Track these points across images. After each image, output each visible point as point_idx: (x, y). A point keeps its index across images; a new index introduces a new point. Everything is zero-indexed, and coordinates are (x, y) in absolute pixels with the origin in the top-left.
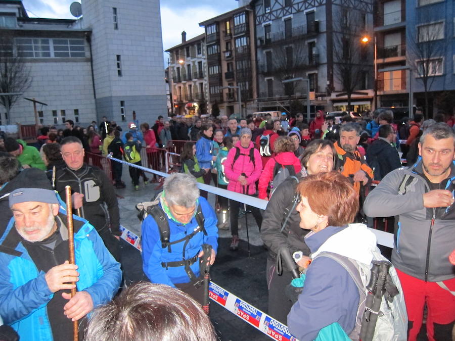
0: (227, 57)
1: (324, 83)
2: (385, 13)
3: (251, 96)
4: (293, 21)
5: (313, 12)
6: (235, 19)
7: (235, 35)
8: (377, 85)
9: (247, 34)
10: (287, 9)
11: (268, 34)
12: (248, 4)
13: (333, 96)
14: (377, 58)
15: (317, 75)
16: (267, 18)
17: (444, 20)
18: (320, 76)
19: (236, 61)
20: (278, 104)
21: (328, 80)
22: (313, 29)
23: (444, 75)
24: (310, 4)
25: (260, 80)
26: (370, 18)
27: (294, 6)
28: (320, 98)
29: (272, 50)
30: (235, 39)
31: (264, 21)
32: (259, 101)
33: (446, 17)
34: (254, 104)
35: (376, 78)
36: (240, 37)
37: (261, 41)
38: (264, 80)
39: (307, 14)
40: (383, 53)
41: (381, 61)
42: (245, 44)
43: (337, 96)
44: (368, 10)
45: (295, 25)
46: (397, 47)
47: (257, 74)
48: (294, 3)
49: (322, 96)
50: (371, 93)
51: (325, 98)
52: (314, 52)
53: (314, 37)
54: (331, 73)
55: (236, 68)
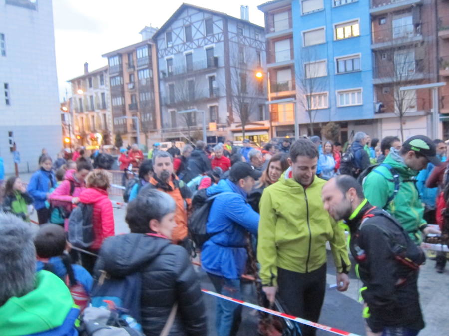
0: (131, 89)
1: (224, 115)
2: (276, 51)
3: (155, 127)
4: (193, 55)
5: (212, 49)
6: (138, 52)
7: (137, 67)
8: (273, 117)
9: (150, 67)
10: (188, 44)
11: (170, 67)
12: (151, 38)
13: (234, 127)
14: (271, 92)
15: (217, 107)
16: (169, 52)
17: (326, 59)
18: (220, 108)
19: (139, 93)
20: (181, 135)
21: (228, 112)
22: (212, 63)
23: (329, 108)
24: (209, 40)
25: (163, 111)
26: (264, 55)
27: (194, 42)
28: (221, 129)
29: (174, 83)
30: (138, 71)
31: (166, 55)
32: (163, 132)
33: (328, 57)
34: (157, 135)
35: (270, 110)
36: (143, 69)
37: (164, 74)
38: (167, 111)
39: (207, 50)
40: (276, 88)
41: (275, 95)
42: (148, 76)
43: (237, 127)
44: (263, 49)
45: (195, 60)
46: (288, 82)
47: (161, 105)
48: (194, 38)
49: (223, 127)
50: (267, 124)
51: (226, 129)
52: (214, 86)
53: (213, 71)
54: (230, 105)
55: (140, 99)
